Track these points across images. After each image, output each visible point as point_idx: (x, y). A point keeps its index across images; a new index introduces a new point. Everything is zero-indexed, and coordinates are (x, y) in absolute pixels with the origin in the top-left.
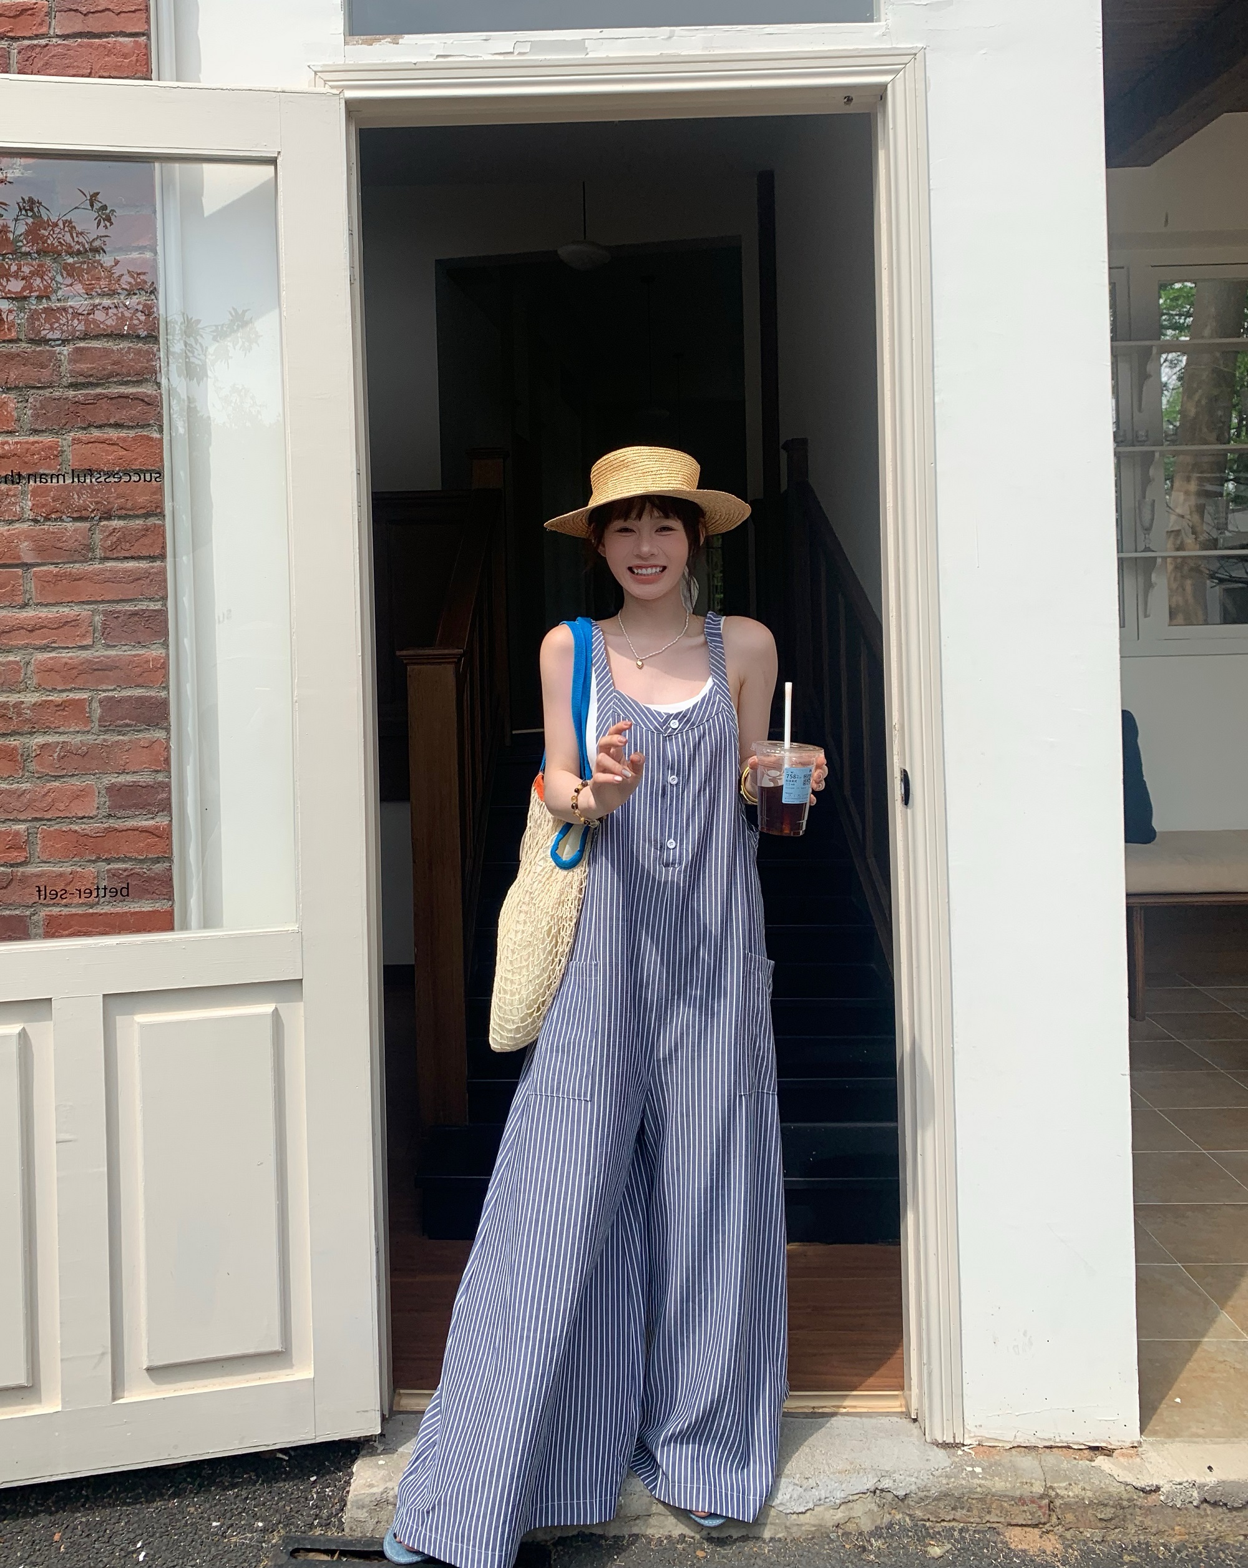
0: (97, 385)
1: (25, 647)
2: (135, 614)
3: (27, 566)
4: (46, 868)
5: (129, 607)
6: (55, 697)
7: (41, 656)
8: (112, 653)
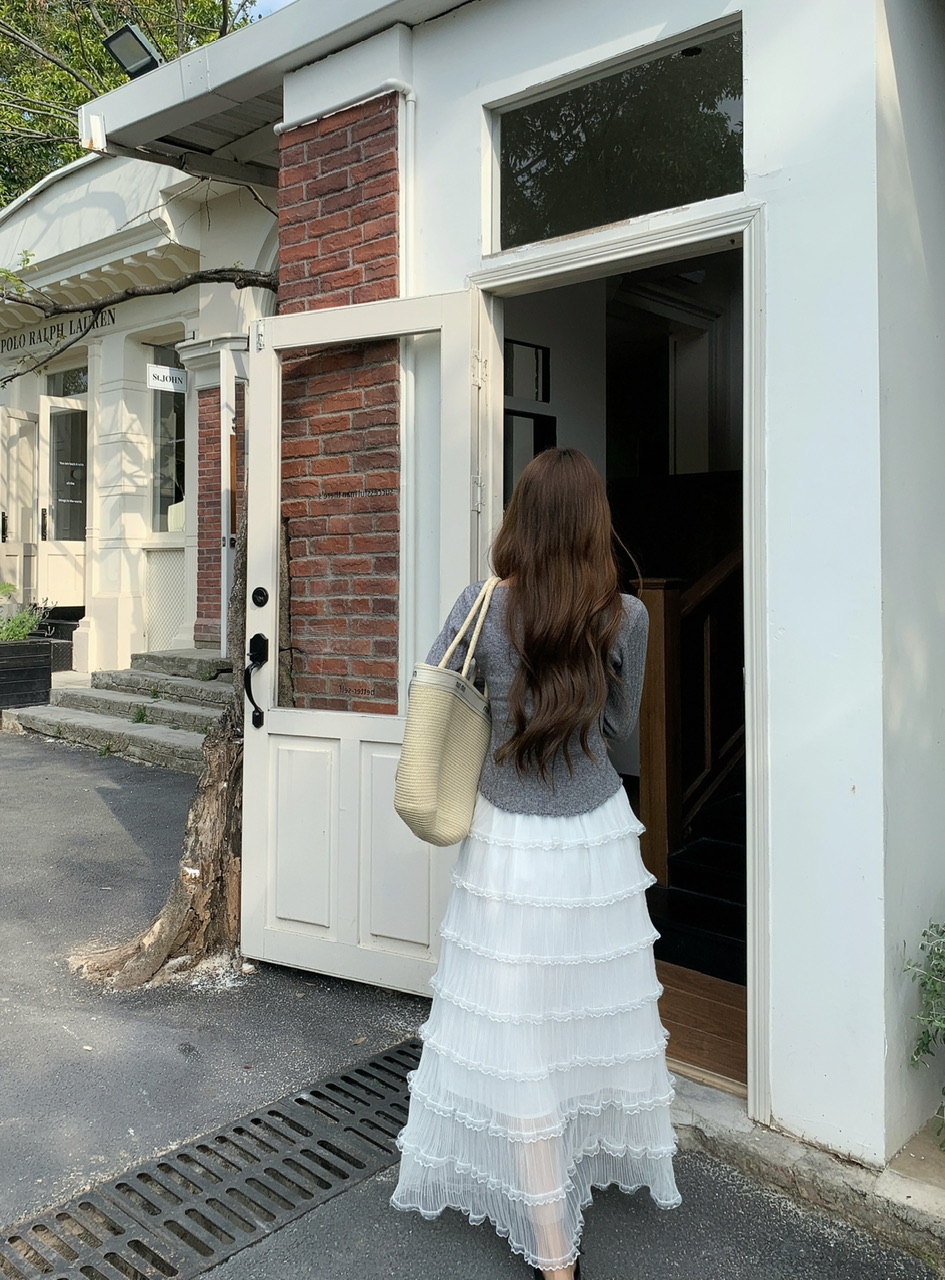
0: (376, 448)
1: (349, 573)
2: (386, 558)
3: (352, 534)
4: (354, 678)
5: (385, 555)
6: (359, 598)
7: (355, 577)
8: (378, 577)
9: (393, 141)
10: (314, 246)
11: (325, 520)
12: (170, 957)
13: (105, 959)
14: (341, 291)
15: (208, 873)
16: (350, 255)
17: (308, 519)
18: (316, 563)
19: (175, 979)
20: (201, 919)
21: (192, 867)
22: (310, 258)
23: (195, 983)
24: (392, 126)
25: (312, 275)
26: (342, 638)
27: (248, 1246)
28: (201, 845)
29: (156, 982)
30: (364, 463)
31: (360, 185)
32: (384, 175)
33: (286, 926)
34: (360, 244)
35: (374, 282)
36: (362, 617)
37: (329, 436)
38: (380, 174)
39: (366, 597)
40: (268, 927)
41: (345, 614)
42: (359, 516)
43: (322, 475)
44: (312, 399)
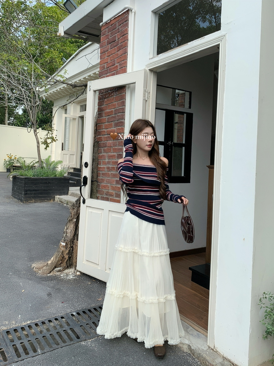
2: (120, 154)
3: (112, 147)
7: (112, 160)
9: (127, 25)
10: (107, 59)
11: (106, 143)
12: (55, 267)
13: (40, 265)
14: (113, 72)
15: (68, 245)
16: (116, 61)
17: (103, 142)
18: (104, 156)
19: (57, 274)
20: (65, 257)
21: (63, 243)
22: (107, 63)
23: (62, 276)
24: (127, 20)
25: (107, 68)
26: (108, 178)
27: (32, 357)
28: (67, 236)
29: (51, 274)
30: (116, 125)
31: (119, 39)
32: (125, 35)
33: (88, 263)
34: (118, 57)
35: (121, 69)
36: (113, 172)
37: (108, 117)
38: (124, 35)
39: (114, 166)
40: (83, 263)
41: (110, 171)
42: (114, 141)
43: (106, 129)
44: (105, 106)
